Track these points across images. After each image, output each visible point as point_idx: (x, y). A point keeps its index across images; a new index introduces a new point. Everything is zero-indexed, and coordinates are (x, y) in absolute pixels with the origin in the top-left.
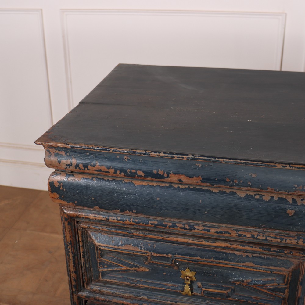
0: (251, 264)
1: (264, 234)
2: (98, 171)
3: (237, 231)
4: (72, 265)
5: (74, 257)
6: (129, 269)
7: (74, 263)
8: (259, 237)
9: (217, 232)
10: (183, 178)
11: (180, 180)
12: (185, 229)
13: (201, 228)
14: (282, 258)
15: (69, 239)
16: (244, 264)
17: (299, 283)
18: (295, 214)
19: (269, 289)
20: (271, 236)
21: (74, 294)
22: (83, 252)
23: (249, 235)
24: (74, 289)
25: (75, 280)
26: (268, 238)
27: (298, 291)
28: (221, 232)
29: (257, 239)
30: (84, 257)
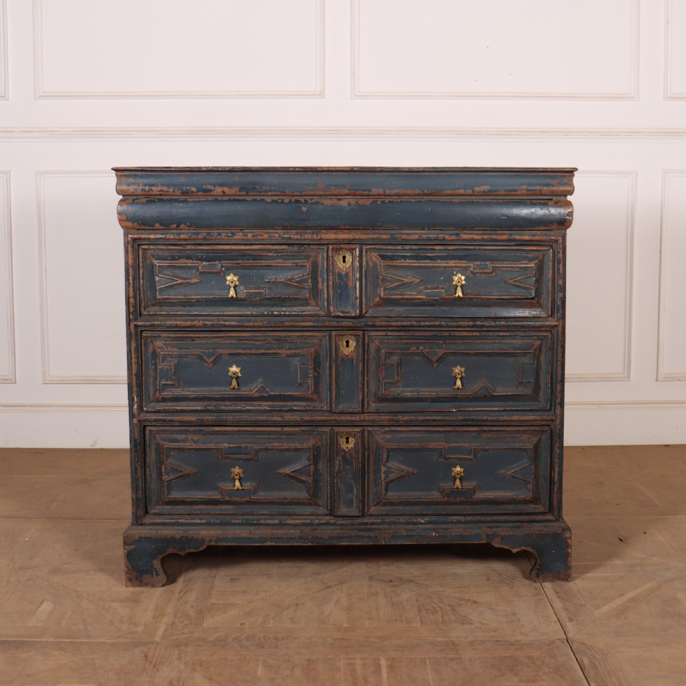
0: (280, 261)
1: (288, 233)
2: (159, 191)
3: (268, 233)
4: (131, 289)
5: (134, 281)
6: (183, 281)
7: (133, 287)
8: (285, 236)
9: (253, 236)
10: (226, 189)
11: (224, 192)
12: (229, 236)
13: (241, 234)
14: (304, 254)
15: (130, 262)
16: (276, 261)
17: (319, 275)
18: (307, 211)
19: (296, 282)
20: (294, 235)
21: (131, 322)
22: (143, 274)
23: (277, 236)
24: (131, 317)
25: (133, 307)
26: (291, 236)
27: (318, 282)
28: (256, 235)
29: (284, 238)
30: (143, 279)
